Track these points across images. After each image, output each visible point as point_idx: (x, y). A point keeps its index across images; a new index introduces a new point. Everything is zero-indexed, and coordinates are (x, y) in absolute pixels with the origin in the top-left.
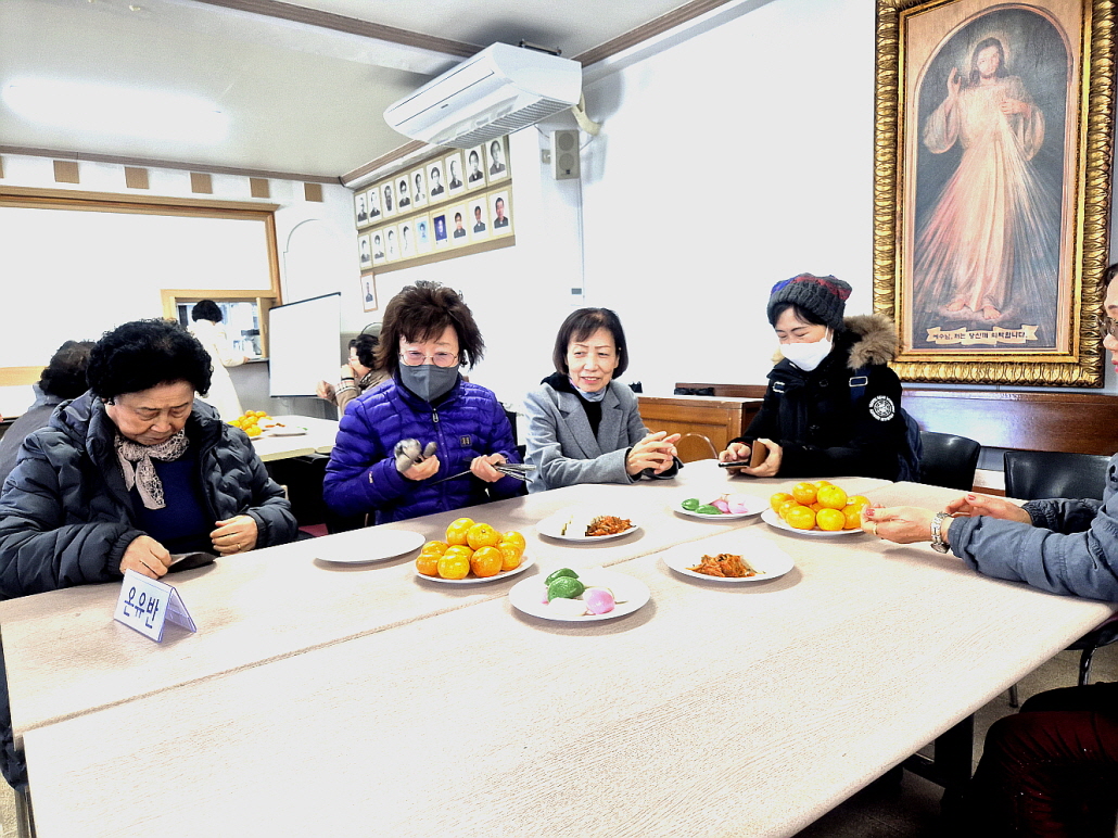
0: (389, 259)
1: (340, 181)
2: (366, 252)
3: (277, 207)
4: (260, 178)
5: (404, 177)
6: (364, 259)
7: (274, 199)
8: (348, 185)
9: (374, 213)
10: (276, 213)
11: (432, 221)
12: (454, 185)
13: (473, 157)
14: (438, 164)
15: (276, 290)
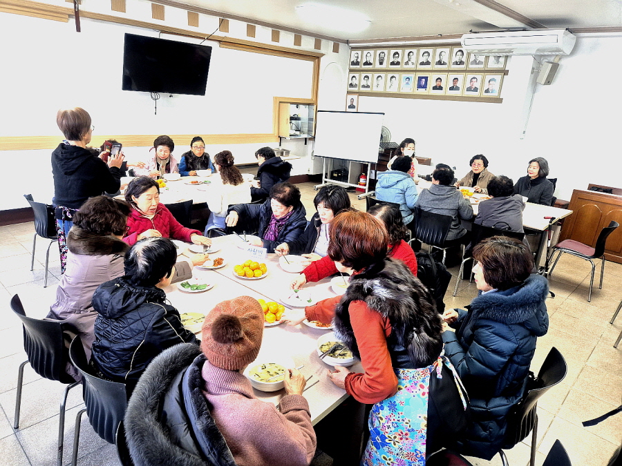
0: (375, 89)
1: (347, 42)
2: (355, 82)
3: (323, 55)
4: (319, 38)
5: (400, 51)
6: (351, 85)
7: (322, 51)
8: (350, 45)
9: (366, 63)
10: (322, 59)
11: (417, 79)
12: (440, 63)
13: (459, 53)
14: (430, 50)
15: (314, 99)
